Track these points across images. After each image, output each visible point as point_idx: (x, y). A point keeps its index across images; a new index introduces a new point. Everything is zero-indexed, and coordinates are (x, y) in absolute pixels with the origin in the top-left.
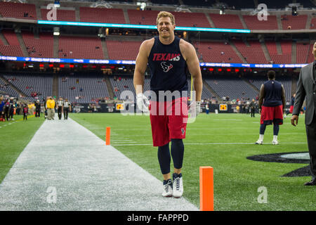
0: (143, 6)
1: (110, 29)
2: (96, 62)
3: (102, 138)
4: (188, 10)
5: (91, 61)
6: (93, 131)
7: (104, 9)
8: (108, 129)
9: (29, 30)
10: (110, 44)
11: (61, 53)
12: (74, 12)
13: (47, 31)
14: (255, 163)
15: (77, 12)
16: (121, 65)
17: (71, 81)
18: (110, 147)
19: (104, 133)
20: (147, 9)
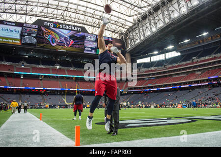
0: (58, 67)
1: (44, 76)
2: (38, 88)
3: (38, 118)
4: (75, 69)
5: (36, 88)
6: (35, 115)
7: (42, 68)
8: (41, 114)
9: (10, 76)
10: (45, 82)
11: (23, 85)
12: (29, 69)
13: (18, 76)
14: (98, 125)
15: (31, 69)
16: (48, 90)
17: (27, 96)
18: (42, 121)
19: (39, 116)
20: (59, 68)
